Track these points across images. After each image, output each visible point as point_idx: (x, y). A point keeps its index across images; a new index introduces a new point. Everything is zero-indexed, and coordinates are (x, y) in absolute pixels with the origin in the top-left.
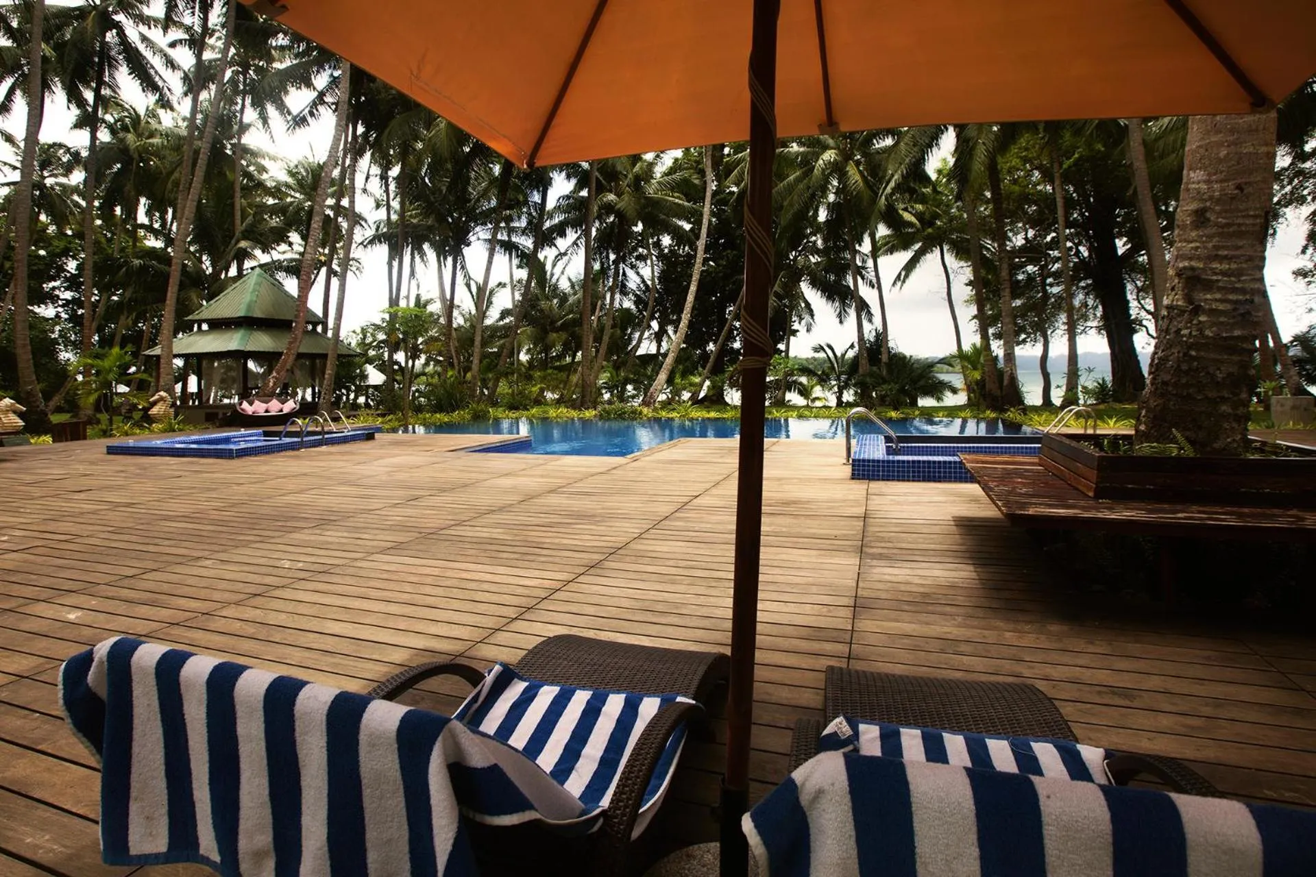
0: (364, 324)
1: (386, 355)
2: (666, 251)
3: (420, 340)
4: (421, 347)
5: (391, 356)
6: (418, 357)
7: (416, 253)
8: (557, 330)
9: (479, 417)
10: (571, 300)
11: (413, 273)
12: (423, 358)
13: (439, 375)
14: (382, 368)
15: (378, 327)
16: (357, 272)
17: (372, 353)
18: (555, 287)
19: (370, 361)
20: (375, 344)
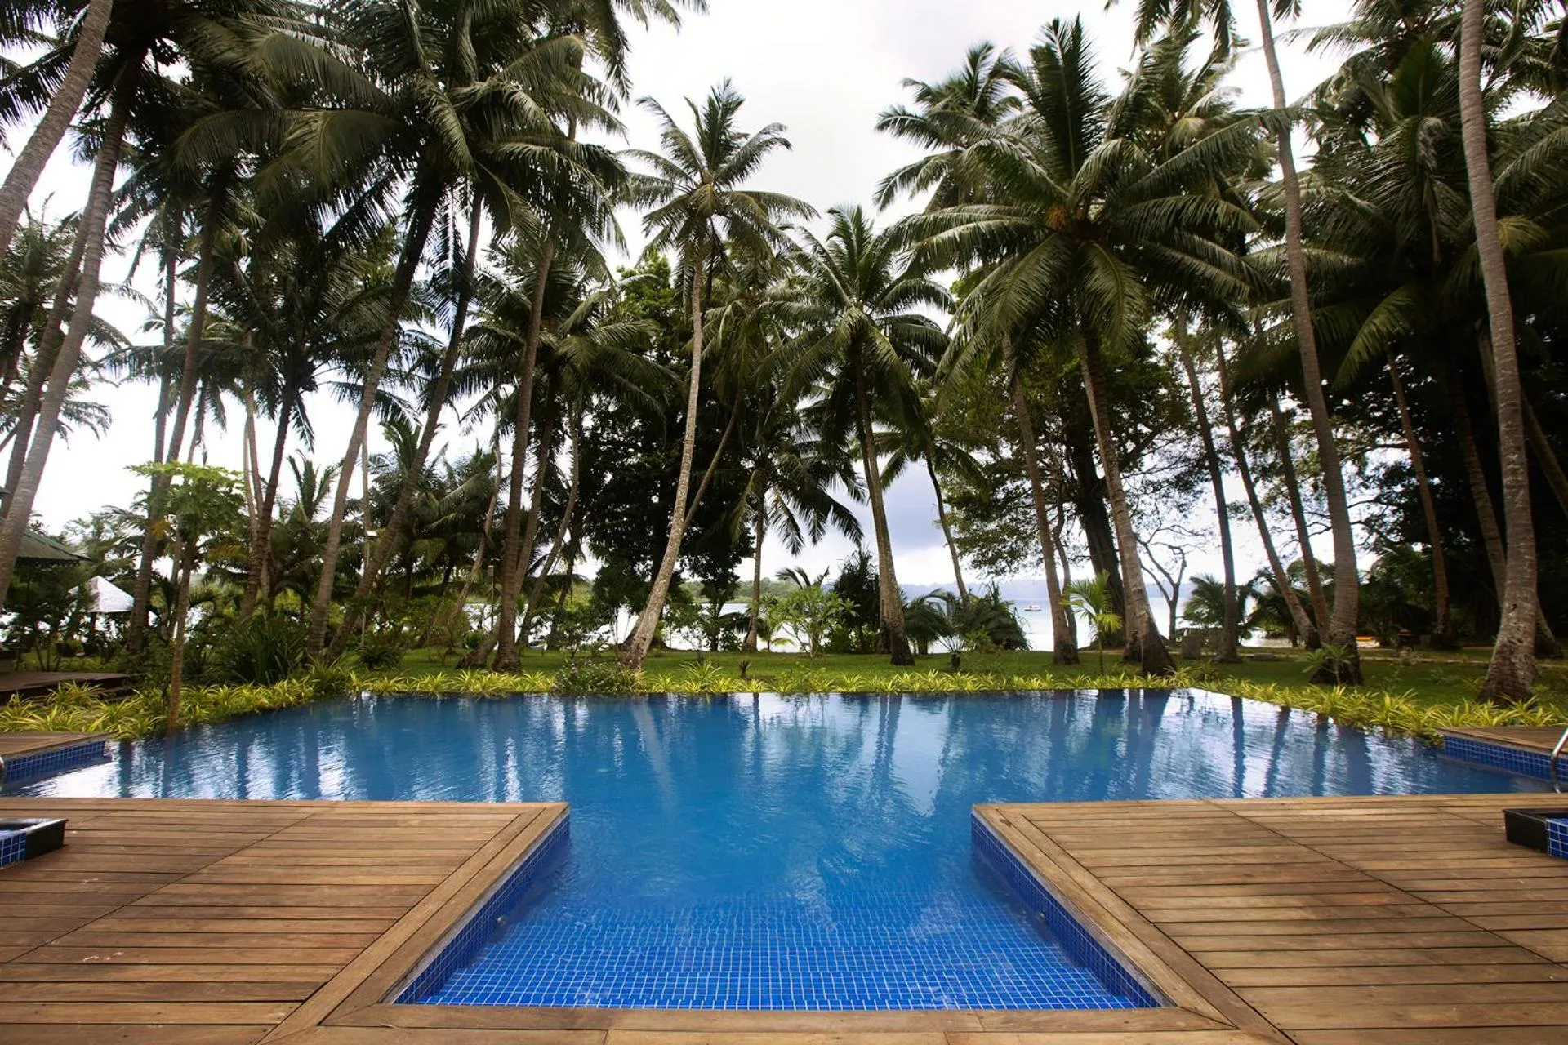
0: (98, 510)
1: (138, 562)
2: (587, 434)
3: (203, 539)
4: (202, 551)
5: (147, 565)
6: (196, 566)
7: (208, 404)
8: (431, 535)
9: (329, 689)
10: (450, 494)
11: (198, 437)
12: (204, 569)
13: (238, 600)
14: (124, 585)
15: (127, 517)
16: (99, 428)
17: (111, 556)
18: (430, 474)
19: (105, 571)
20: (117, 543)
